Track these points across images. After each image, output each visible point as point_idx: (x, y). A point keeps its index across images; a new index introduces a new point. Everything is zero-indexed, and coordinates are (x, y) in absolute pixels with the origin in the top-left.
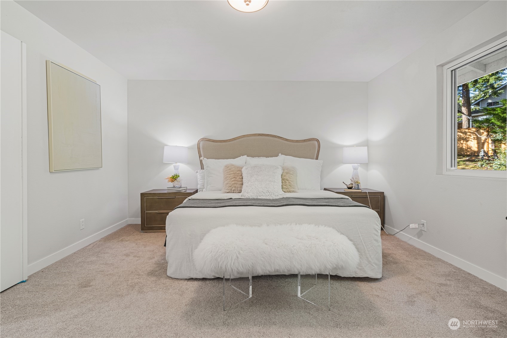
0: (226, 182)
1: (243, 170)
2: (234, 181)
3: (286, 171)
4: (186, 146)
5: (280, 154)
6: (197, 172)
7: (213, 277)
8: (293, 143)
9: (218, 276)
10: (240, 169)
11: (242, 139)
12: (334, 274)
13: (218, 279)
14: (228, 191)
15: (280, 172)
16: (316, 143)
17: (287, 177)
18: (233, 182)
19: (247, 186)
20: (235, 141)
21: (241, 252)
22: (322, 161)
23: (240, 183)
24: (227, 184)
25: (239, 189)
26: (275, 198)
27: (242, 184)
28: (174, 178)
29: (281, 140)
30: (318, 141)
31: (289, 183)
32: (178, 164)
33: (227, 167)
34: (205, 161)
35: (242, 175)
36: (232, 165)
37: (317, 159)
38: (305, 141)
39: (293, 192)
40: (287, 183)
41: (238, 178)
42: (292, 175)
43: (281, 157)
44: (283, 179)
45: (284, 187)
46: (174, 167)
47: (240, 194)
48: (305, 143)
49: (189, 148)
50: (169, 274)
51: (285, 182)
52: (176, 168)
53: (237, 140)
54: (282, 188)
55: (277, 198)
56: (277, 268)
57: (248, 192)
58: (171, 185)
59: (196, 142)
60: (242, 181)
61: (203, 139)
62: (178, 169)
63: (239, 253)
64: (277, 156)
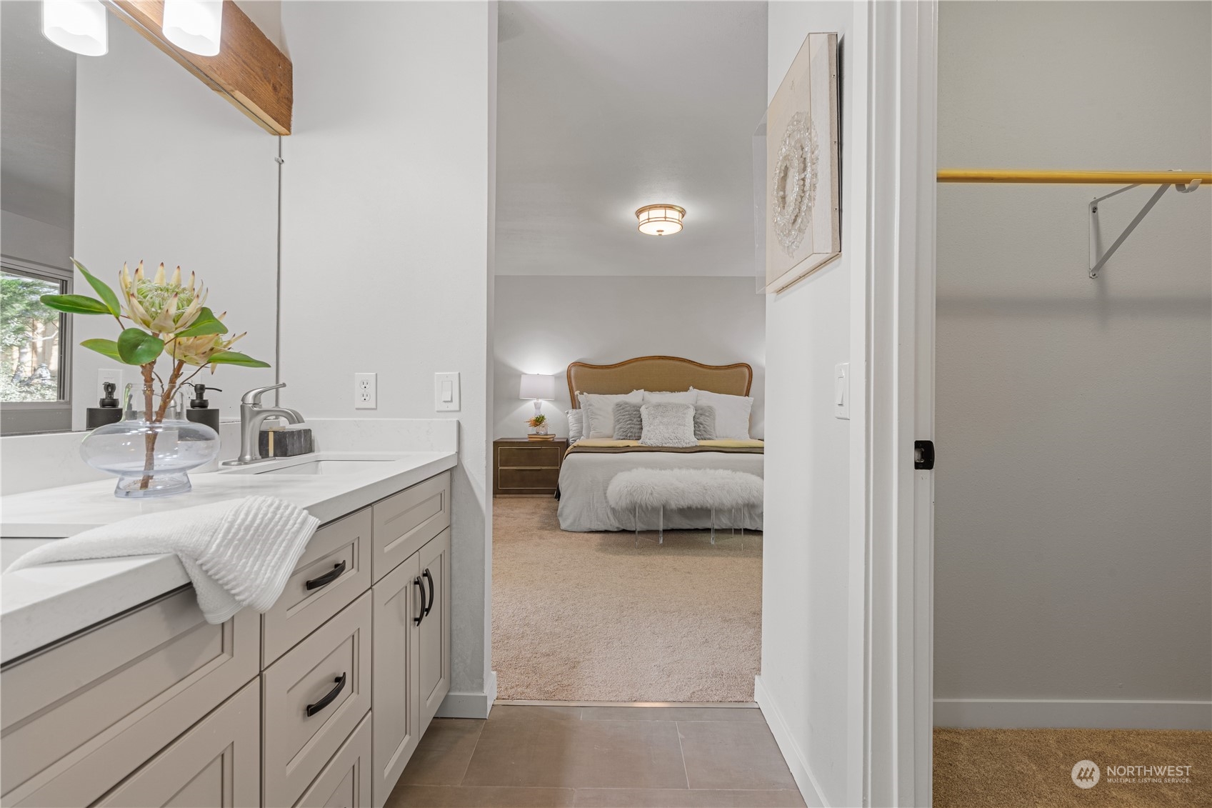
0: (618, 426)
1: (643, 410)
2: (630, 424)
3: (700, 412)
4: (551, 373)
5: (691, 388)
6: (568, 413)
7: (616, 530)
8: (711, 371)
9: (622, 528)
10: (637, 409)
11: (634, 364)
12: (753, 529)
13: (624, 531)
14: (622, 438)
15: (691, 412)
16: (746, 370)
17: (701, 419)
18: (629, 426)
19: (648, 431)
20: (624, 367)
21: (656, 488)
22: (753, 399)
23: (639, 426)
24: (621, 428)
25: (637, 435)
26: (685, 445)
27: (642, 429)
28: (539, 421)
29: (692, 366)
30: (748, 367)
31: (704, 427)
32: (540, 401)
33: (618, 405)
34: (582, 398)
35: (640, 417)
36: (626, 403)
37: (747, 394)
38: (729, 367)
39: (709, 439)
40: (702, 428)
41: (635, 420)
42: (708, 417)
43: (693, 392)
44: (696, 423)
45: (698, 432)
46: (535, 404)
47: (640, 441)
48: (729, 371)
49: (557, 377)
50: (563, 526)
51: (699, 427)
52: (537, 406)
53: (627, 366)
54: (695, 435)
55: (688, 446)
56: (691, 503)
57: (649, 438)
58: (533, 430)
59: (565, 368)
60: (641, 424)
61: (576, 364)
62: (539, 408)
63: (654, 489)
64: (686, 390)
